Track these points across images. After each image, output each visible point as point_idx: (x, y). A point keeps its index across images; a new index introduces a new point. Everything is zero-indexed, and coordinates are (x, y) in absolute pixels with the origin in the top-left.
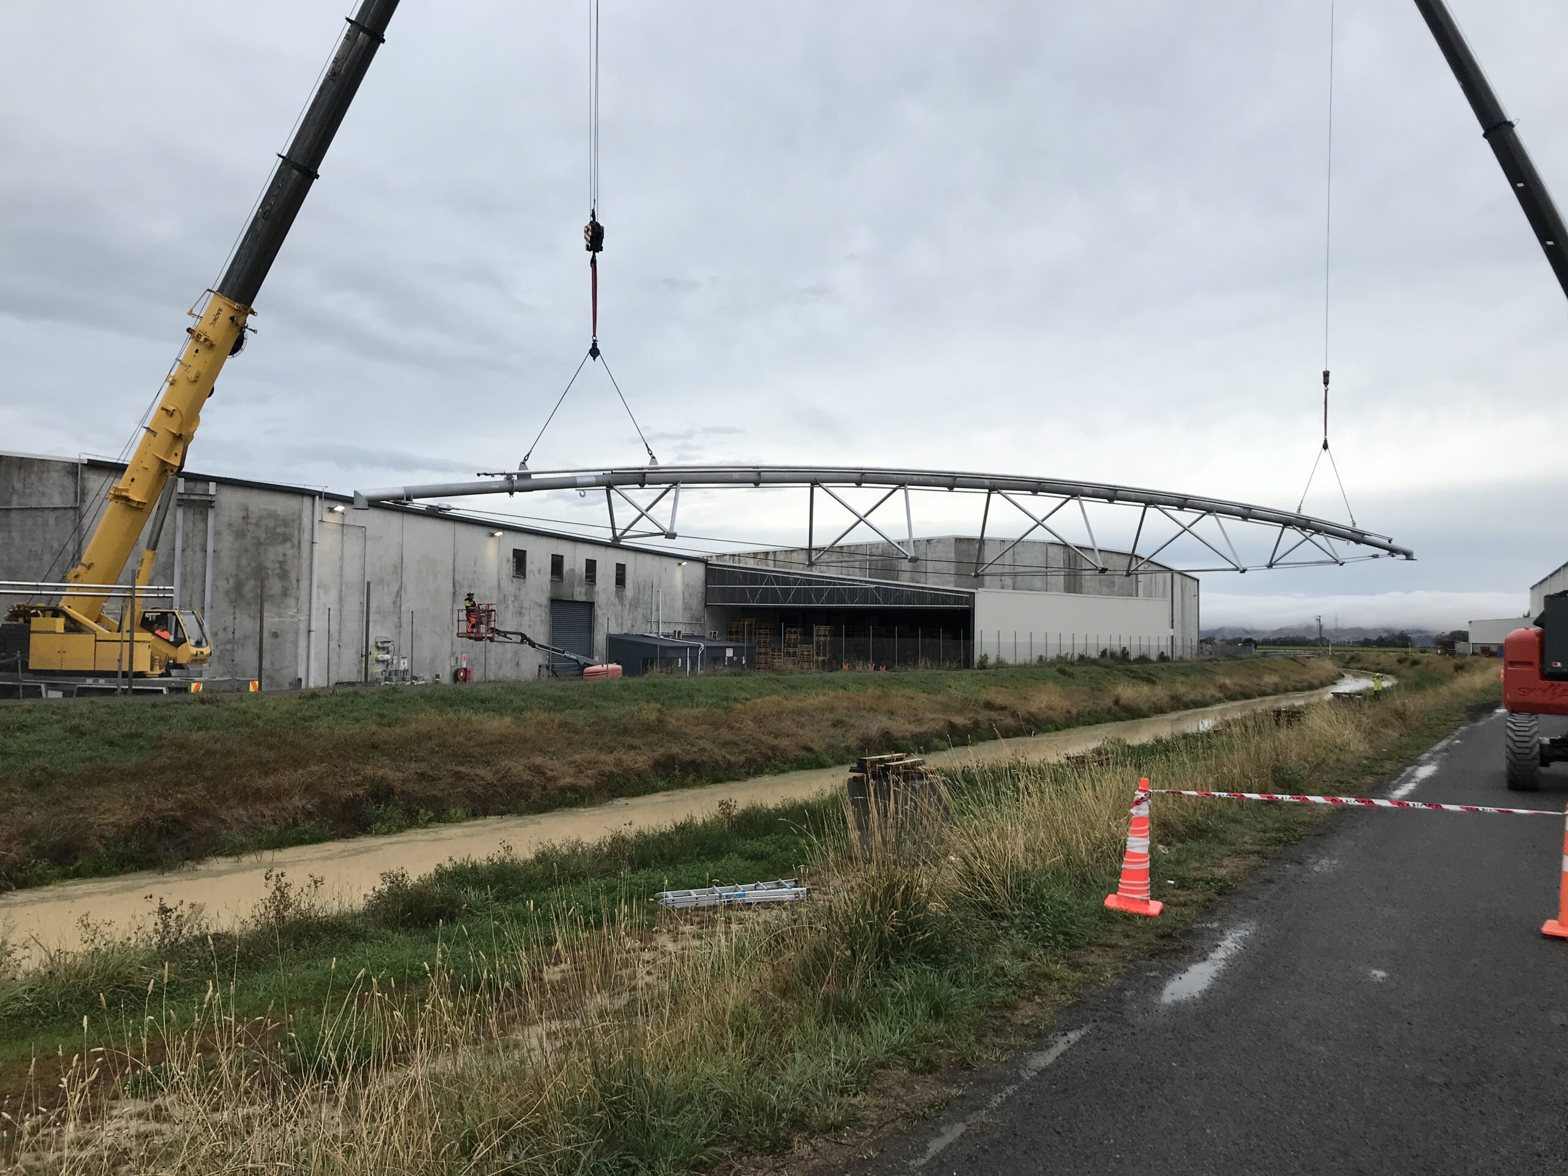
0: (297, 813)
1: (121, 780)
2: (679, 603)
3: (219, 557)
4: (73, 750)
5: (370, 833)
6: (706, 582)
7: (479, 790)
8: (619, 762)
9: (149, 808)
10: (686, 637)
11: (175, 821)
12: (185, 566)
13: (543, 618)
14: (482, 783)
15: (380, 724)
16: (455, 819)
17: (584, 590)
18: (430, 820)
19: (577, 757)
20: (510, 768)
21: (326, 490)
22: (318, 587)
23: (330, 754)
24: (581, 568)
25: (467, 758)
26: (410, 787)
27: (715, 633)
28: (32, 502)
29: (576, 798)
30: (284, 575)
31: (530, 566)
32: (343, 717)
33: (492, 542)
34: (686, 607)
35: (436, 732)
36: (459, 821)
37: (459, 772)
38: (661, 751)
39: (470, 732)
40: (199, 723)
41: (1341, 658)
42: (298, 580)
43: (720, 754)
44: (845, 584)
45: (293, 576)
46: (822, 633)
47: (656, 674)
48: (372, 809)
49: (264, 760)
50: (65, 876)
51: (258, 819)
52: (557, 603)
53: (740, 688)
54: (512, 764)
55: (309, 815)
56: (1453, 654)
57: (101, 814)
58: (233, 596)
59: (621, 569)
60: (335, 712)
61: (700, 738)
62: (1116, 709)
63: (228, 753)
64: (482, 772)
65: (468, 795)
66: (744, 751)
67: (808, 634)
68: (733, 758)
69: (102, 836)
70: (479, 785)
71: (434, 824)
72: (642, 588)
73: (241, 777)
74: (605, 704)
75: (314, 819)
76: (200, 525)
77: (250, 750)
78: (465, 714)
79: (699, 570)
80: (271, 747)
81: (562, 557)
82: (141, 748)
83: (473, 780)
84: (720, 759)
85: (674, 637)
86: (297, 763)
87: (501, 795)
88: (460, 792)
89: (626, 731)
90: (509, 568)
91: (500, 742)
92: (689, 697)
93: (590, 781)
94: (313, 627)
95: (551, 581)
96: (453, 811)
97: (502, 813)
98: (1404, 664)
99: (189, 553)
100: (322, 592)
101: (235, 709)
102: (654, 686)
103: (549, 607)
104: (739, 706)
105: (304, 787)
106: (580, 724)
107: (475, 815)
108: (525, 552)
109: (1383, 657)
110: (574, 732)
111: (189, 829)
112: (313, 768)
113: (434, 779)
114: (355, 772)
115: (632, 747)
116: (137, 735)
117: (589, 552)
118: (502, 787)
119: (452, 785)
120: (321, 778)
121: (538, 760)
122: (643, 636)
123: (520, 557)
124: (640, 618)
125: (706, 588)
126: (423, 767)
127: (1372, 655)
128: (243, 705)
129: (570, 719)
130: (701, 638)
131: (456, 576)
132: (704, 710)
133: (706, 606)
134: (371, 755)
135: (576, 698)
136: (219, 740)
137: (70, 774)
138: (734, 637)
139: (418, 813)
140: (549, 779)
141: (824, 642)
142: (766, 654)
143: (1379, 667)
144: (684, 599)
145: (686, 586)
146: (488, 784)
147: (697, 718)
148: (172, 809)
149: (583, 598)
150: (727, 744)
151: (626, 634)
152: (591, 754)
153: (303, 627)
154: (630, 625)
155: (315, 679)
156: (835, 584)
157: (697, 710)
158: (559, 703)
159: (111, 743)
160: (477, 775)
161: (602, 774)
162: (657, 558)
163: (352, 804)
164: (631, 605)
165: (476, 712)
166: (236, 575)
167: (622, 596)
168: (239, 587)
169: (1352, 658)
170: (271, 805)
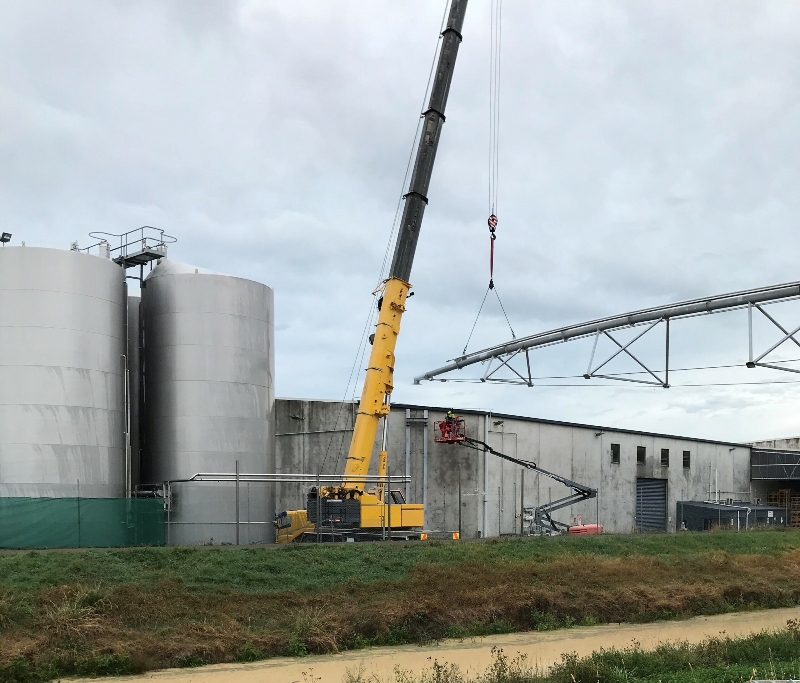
0: (492, 614)
1: (395, 590)
2: (730, 479)
3: (431, 457)
4: (367, 572)
5: (536, 629)
6: (751, 462)
7: (603, 606)
8: (698, 591)
9: (411, 607)
10: (736, 503)
11: (424, 615)
12: (411, 463)
13: (632, 491)
14: (605, 600)
15: (537, 561)
16: (589, 623)
17: (660, 472)
18: (573, 624)
19: (669, 586)
20: (623, 592)
21: (493, 411)
22: (489, 473)
23: (508, 579)
24: (658, 456)
25: (594, 584)
26: (559, 601)
27: (758, 500)
28: (330, 428)
29: (669, 614)
30: (468, 467)
31: (623, 455)
32: (513, 555)
33: (599, 440)
34: (736, 481)
35: (573, 566)
36: (592, 625)
37: (589, 593)
38: (729, 584)
39: (594, 567)
40: (432, 557)
42: (477, 470)
43: (775, 588)
45: (474, 467)
47: (717, 529)
48: (536, 614)
49: (470, 581)
50: (371, 644)
51: (470, 617)
52: (641, 480)
53: (785, 541)
54: (624, 589)
55: (499, 616)
57: (386, 610)
58: (439, 481)
59: (687, 455)
60: (508, 553)
61: (758, 576)
63: (450, 576)
64: (604, 593)
65: (596, 608)
66: (791, 587)
68: (784, 591)
69: (389, 623)
70: (603, 602)
71: (576, 626)
72: (702, 468)
73: (458, 591)
74: (684, 550)
75: (502, 619)
76: (420, 437)
77: (461, 574)
78: (589, 555)
79: (745, 454)
80: (474, 573)
81: (645, 448)
82: (402, 572)
83: (599, 599)
84: (773, 591)
85: (727, 503)
86: (489, 584)
87: (618, 610)
88: (591, 606)
89: (701, 569)
90: (608, 457)
91: (615, 575)
92: (747, 546)
93: (678, 603)
94: (486, 500)
95: (637, 465)
96: (587, 618)
97: (619, 622)
99: (414, 455)
100: (491, 477)
101: (451, 550)
102: (719, 538)
103: (636, 482)
104: (787, 553)
105: (495, 598)
106: (668, 563)
107: (601, 622)
108: (619, 445)
110: (664, 569)
111: (432, 621)
112: (501, 587)
113: (574, 597)
114: (525, 590)
115: (706, 581)
116: (400, 564)
118: (618, 604)
119: (585, 601)
120: (505, 593)
121: (642, 587)
122: (703, 502)
123: (616, 449)
124: (701, 491)
125: (751, 466)
126: (566, 589)
128: (454, 547)
129: (660, 560)
130: (748, 503)
131: (573, 463)
132: (759, 556)
133: (751, 480)
134: (533, 580)
135: (664, 546)
136: (444, 568)
137: (368, 586)
138: (773, 503)
139: (565, 618)
140: (650, 600)
144: (734, 475)
145: (736, 467)
146: (609, 602)
147: (754, 562)
148: (422, 609)
149: (659, 477)
150: (779, 580)
151: (691, 501)
152: (679, 584)
153: (480, 499)
154: (693, 495)
155: (489, 532)
157: (754, 556)
158: (652, 549)
159: (387, 569)
160: (602, 596)
161: (687, 598)
162: (714, 446)
163: (524, 610)
164: (694, 481)
165: (596, 554)
166: (441, 468)
167: (688, 474)
168: (442, 475)
170: (477, 609)
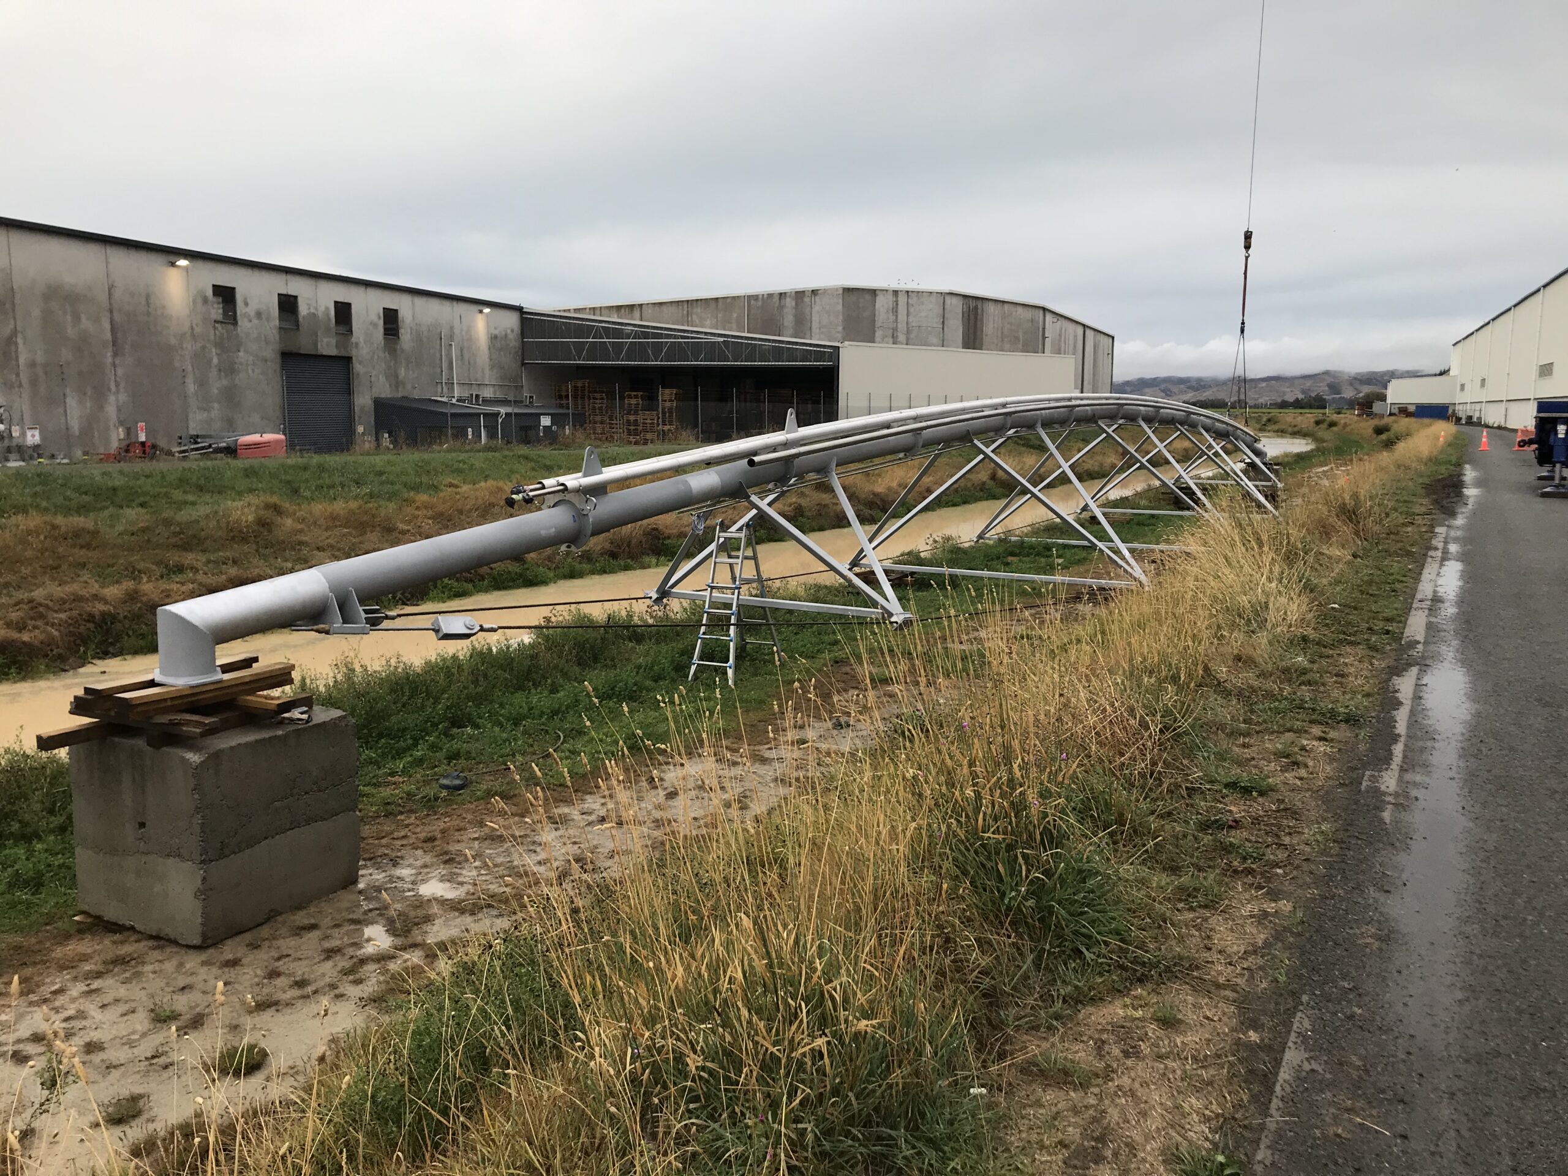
2: (484, 361)
6: (523, 334)
10: (484, 402)
13: (271, 377)
17: (334, 342)
24: (327, 311)
27: (532, 397)
31: (243, 309)
33: (172, 273)
34: (495, 365)
41: (1258, 420)
44: (688, 338)
46: (667, 397)
52: (291, 359)
56: (1370, 415)
59: (391, 317)
62: (991, 483)
67: (651, 399)
72: (424, 339)
79: (511, 321)
81: (296, 297)
85: (471, 402)
90: (208, 309)
95: (280, 328)
98: (1321, 426)
103: (279, 363)
108: (233, 289)
109: (1300, 418)
117: (342, 293)
122: (428, 400)
123: (225, 296)
124: (423, 378)
125: (523, 342)
127: (1290, 417)
130: (505, 402)
133: (523, 364)
138: (557, 402)
141: (670, 409)
142: (602, 423)
143: (1296, 429)
144: (491, 355)
145: (494, 338)
149: (333, 352)
151: (404, 398)
154: (408, 386)
156: (675, 337)
162: (447, 303)
164: (408, 360)
167: (395, 350)
169: (1269, 420)
